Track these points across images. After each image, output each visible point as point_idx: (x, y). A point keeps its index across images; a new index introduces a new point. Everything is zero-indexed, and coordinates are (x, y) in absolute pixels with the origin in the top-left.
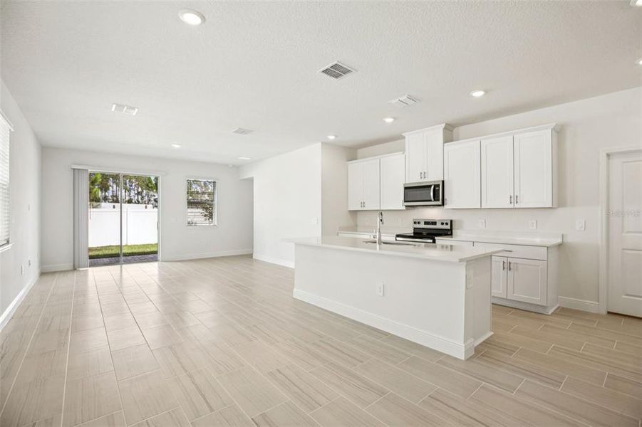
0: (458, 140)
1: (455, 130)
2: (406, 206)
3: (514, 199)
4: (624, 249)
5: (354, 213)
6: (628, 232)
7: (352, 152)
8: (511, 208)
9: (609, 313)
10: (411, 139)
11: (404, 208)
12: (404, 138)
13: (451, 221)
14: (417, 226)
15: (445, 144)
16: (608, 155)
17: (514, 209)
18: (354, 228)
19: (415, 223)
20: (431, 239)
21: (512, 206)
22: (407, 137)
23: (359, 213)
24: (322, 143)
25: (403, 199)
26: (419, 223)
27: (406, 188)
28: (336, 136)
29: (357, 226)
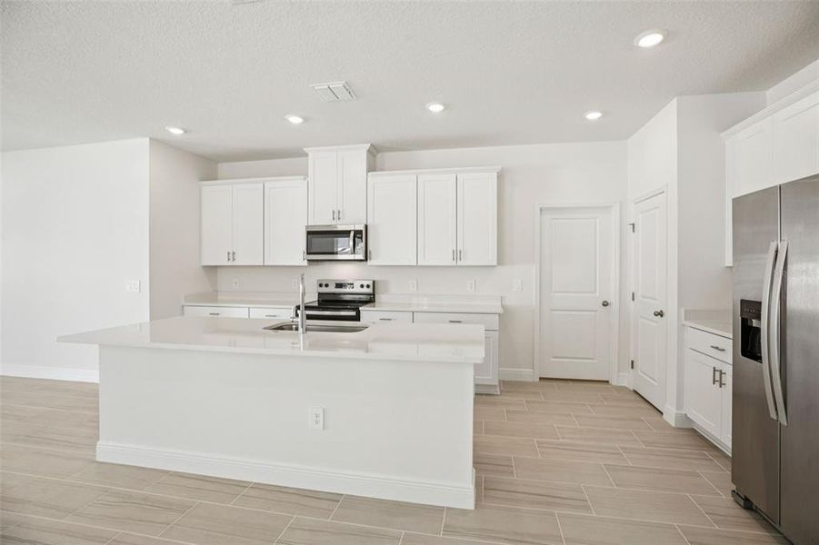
0: (382, 170)
1: (379, 156)
2: (309, 260)
3: (457, 254)
4: (552, 310)
5: (211, 270)
6: (555, 292)
7: (209, 165)
8: (453, 267)
9: (541, 379)
10: (318, 158)
11: (306, 263)
12: (307, 155)
13: (374, 282)
14: (324, 290)
15: (369, 174)
16: (541, 210)
17: (457, 267)
18: (211, 297)
19: (321, 285)
20: (353, 310)
21: (454, 263)
22: (310, 156)
23: (219, 270)
24: (150, 139)
25: (305, 249)
26: (327, 285)
27: (309, 233)
28: (186, 131)
29: (217, 291)
